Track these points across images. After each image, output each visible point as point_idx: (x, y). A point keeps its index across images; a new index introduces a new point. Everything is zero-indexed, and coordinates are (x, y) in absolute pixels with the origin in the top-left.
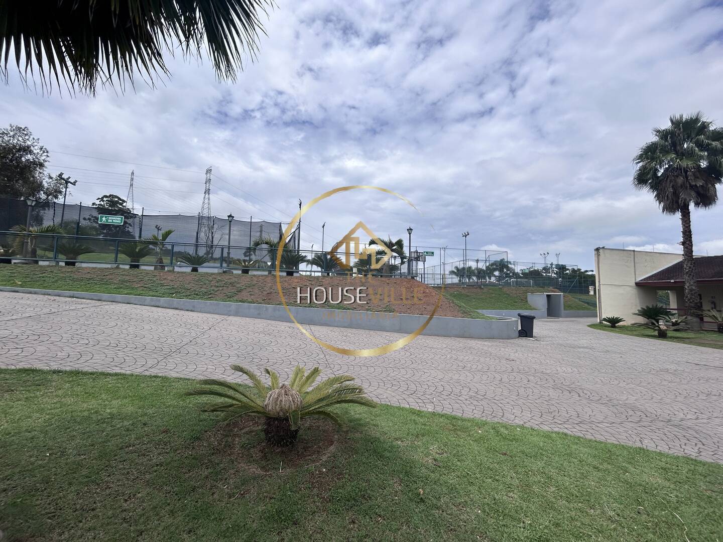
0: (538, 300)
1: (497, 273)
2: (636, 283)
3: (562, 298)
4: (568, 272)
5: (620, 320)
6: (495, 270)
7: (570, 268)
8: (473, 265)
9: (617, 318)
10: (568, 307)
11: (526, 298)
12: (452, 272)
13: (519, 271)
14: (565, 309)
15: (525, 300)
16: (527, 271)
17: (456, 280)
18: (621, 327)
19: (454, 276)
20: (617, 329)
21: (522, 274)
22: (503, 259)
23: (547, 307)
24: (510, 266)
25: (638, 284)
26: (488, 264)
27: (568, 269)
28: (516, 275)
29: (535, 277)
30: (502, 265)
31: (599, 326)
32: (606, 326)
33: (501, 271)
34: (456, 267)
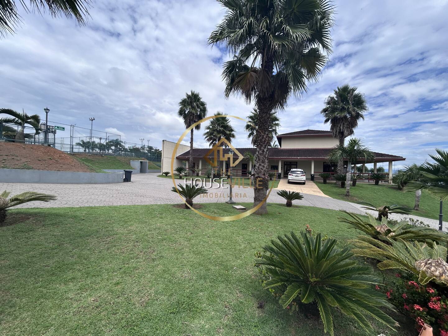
0: (136, 164)
1: (113, 148)
2: (176, 157)
3: (148, 163)
4: (153, 150)
5: (169, 173)
6: (112, 145)
7: (154, 148)
8: (97, 141)
9: (168, 172)
10: (150, 168)
11: (130, 163)
12: (78, 144)
13: (127, 148)
14: (148, 169)
15: (129, 164)
16: (132, 148)
17: (82, 150)
18: (169, 176)
19: (81, 147)
20: (167, 177)
21: (129, 149)
22: (118, 139)
23: (140, 168)
24: (122, 144)
25: (177, 158)
26: (107, 141)
27: (153, 149)
28: (125, 150)
29: (136, 152)
30: (117, 143)
31: (162, 176)
32: (164, 176)
33: (116, 146)
34: (83, 141)
